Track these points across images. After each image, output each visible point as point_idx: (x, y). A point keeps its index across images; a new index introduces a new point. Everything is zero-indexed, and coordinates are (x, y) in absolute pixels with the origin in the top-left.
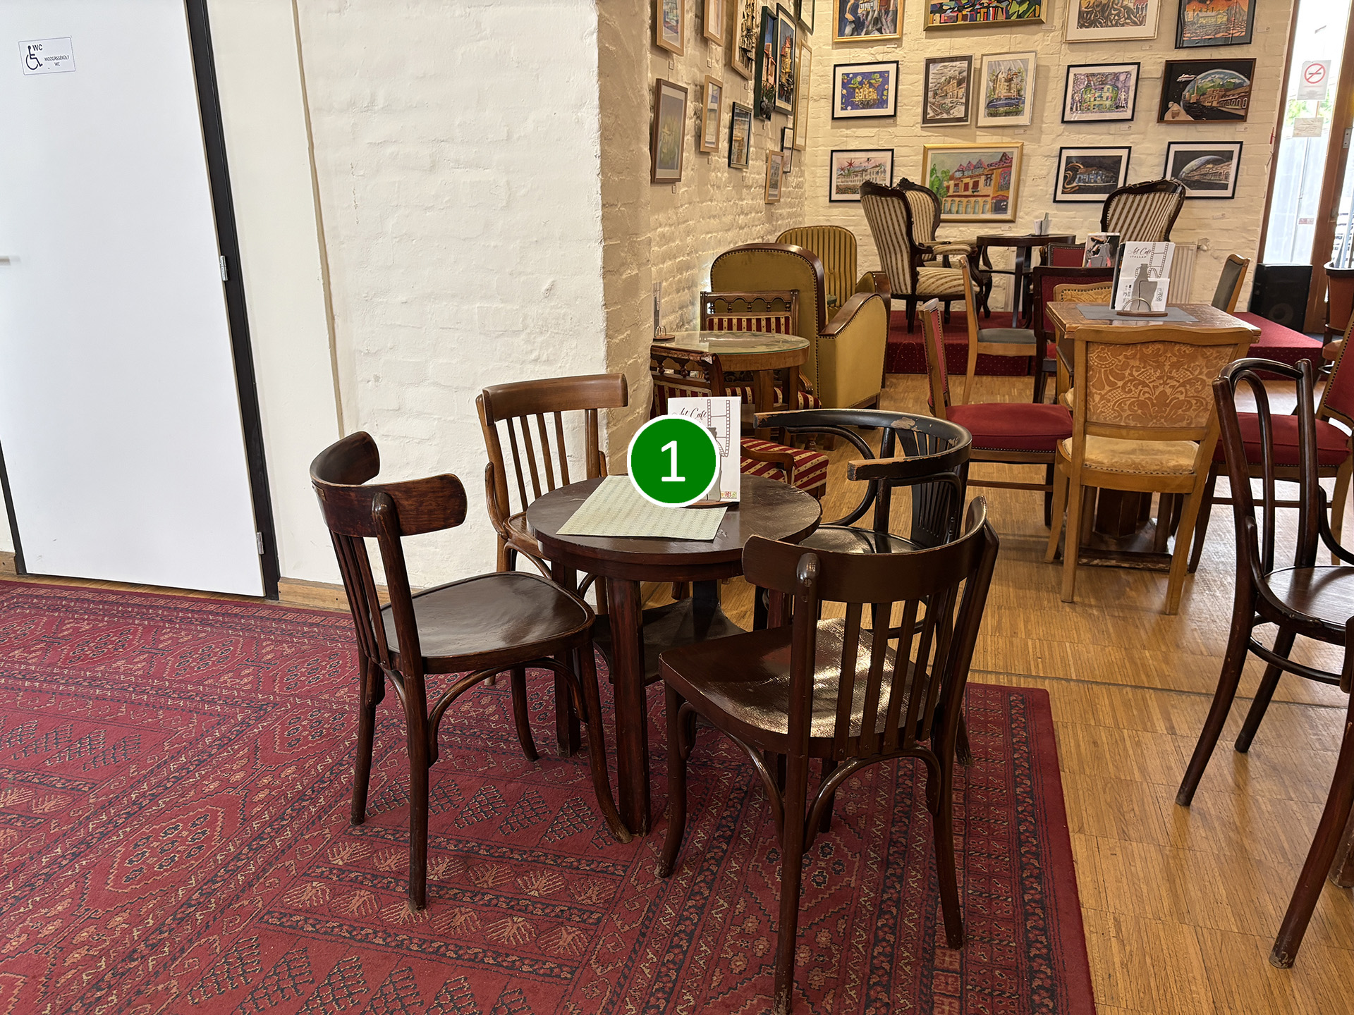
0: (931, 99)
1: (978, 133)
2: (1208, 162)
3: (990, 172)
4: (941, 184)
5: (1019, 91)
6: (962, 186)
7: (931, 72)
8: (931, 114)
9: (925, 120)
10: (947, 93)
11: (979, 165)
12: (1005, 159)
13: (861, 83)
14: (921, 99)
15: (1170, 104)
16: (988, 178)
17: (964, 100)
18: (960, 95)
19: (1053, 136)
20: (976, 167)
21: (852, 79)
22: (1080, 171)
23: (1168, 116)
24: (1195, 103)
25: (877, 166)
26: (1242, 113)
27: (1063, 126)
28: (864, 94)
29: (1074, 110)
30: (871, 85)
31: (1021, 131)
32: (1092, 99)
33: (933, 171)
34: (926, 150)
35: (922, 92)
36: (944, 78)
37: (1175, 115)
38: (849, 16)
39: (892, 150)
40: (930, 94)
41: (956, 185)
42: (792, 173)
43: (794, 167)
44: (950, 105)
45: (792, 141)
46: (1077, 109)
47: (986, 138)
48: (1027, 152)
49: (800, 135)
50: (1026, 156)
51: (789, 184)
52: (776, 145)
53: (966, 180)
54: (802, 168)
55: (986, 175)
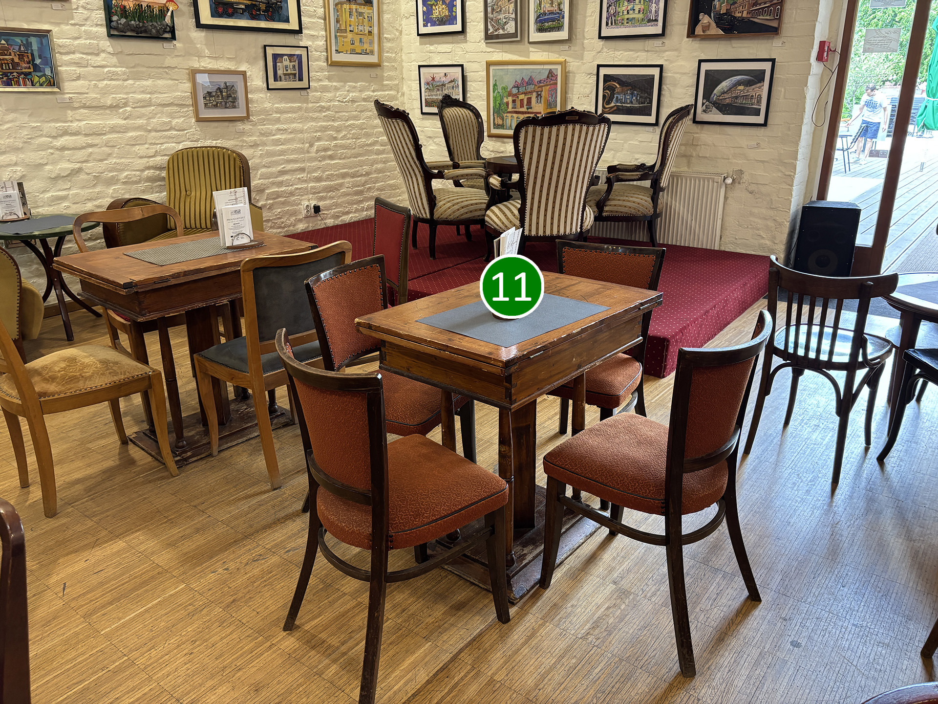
0: (490, 15)
1: (531, 49)
2: (739, 83)
3: (540, 89)
4: (502, 99)
5: (559, 5)
6: (518, 103)
8: (491, 30)
9: (488, 37)
10: (501, 9)
11: (531, 81)
12: (551, 75)
14: (482, 14)
15: (701, 16)
16: (539, 96)
17: (513, 16)
18: (511, 11)
19: (594, 53)
20: (529, 83)
22: (616, 89)
23: (699, 30)
24: (725, 14)
25: (452, 81)
26: (774, 24)
27: (601, 43)
28: (439, 10)
29: (610, 24)
30: (443, 2)
31: (566, 47)
32: (625, 12)
33: (495, 85)
34: (489, 64)
35: (482, 8)
37: (706, 28)
39: (462, 66)
40: (489, 9)
41: (514, 101)
42: (337, 89)
43: (345, 82)
44: (504, 20)
45: (323, 58)
46: (612, 24)
47: (537, 55)
48: (571, 69)
49: (353, 52)
50: (569, 72)
51: (319, 100)
52: (239, 62)
53: (521, 97)
54: (385, 83)
55: (537, 92)
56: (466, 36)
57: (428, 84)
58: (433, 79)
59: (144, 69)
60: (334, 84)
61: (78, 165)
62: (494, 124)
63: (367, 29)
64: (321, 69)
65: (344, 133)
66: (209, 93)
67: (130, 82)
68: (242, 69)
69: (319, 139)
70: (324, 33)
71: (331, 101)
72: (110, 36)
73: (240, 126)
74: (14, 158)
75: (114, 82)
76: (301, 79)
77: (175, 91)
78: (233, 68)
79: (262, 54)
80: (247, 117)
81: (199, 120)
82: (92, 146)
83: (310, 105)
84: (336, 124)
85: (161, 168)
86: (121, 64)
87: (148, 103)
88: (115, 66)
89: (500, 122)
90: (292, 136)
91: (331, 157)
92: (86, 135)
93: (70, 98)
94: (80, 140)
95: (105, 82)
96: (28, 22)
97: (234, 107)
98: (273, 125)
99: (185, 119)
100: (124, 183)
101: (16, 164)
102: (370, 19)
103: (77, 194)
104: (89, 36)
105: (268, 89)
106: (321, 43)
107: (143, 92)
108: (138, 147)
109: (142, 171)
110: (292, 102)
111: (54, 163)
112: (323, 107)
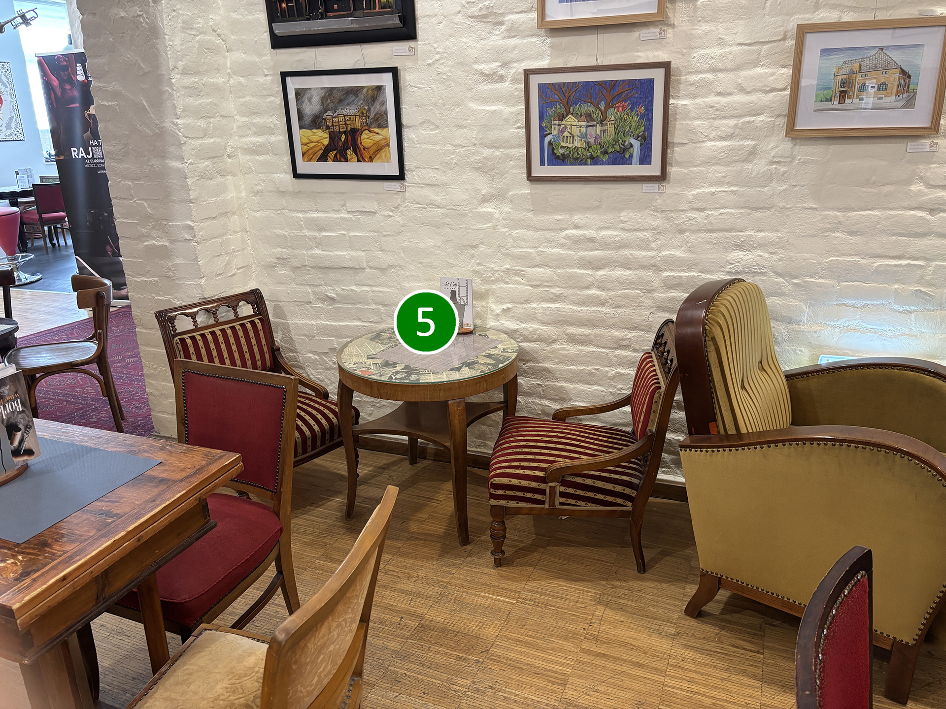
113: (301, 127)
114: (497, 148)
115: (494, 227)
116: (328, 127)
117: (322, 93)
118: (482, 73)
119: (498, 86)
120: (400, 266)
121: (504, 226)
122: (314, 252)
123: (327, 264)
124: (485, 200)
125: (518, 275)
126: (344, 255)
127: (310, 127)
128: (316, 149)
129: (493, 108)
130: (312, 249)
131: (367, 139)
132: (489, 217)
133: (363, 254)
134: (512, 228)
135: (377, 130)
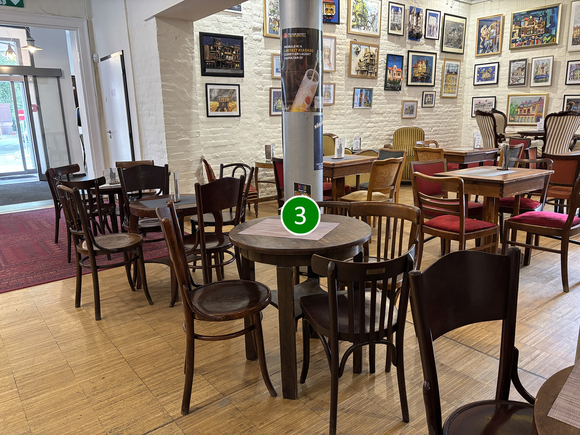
0: (511, 76)
1: (531, 89)
3: (535, 105)
4: (514, 110)
5: (546, 72)
6: (523, 111)
7: (512, 66)
8: (511, 82)
9: (509, 85)
10: (518, 74)
11: (530, 102)
12: (541, 99)
13: (485, 71)
14: (508, 76)
16: (534, 108)
17: (524, 77)
18: (523, 74)
19: (562, 90)
21: (481, 70)
22: (573, 105)
25: (489, 103)
27: (566, 86)
28: (486, 75)
29: (571, 79)
30: (489, 72)
31: (549, 88)
32: (579, 75)
33: (512, 104)
34: (509, 96)
35: (508, 74)
36: (516, 68)
38: (481, 46)
39: (495, 97)
40: (511, 74)
41: (521, 111)
42: (442, 107)
43: (445, 104)
44: (519, 78)
45: (439, 95)
46: (572, 79)
47: (533, 92)
48: (550, 97)
49: (449, 93)
50: (549, 98)
51: (436, 111)
52: (415, 98)
53: (525, 109)
54: (457, 105)
55: (533, 106)
56: (498, 85)
57: (476, 105)
58: (480, 103)
59: (391, 101)
60: (441, 105)
61: (371, 133)
62: (509, 120)
63: (455, 83)
64: (438, 100)
65: (442, 124)
66: (406, 109)
67: (387, 105)
68: (416, 100)
69: (434, 127)
70: (440, 86)
71: (439, 112)
72: (385, 89)
73: (412, 121)
74: (357, 130)
75: (383, 105)
76: (432, 104)
77: (397, 108)
78: (413, 100)
79: (422, 95)
80: (416, 117)
81: (403, 118)
82: (375, 127)
83: (433, 113)
84: (440, 121)
85: (390, 135)
86: (386, 99)
87: (390, 112)
88: (384, 100)
89: (513, 119)
90: (427, 125)
91: (437, 134)
92: (374, 123)
93: (373, 111)
94: (373, 125)
95: (381, 105)
96: (367, 86)
97: (412, 114)
98: (422, 121)
99: (398, 118)
100: (381, 140)
101: (358, 132)
102: (456, 80)
103: (369, 143)
104: (380, 90)
105: (422, 107)
106: (439, 90)
107: (390, 109)
108: (385, 128)
109: (385, 136)
110: (428, 112)
111: (366, 132)
112: (437, 114)
113: (210, 101)
114: (262, 107)
115: (262, 129)
116: (219, 101)
117: (218, 90)
118: (258, 88)
119: (262, 91)
120: (239, 143)
121: (264, 129)
122: (212, 142)
123: (217, 145)
124: (260, 122)
125: (268, 142)
126: (222, 141)
127: (213, 101)
128: (215, 108)
129: (261, 97)
130: (212, 141)
131: (230, 105)
132: (260, 126)
133: (228, 140)
134: (266, 129)
135: (233, 102)
